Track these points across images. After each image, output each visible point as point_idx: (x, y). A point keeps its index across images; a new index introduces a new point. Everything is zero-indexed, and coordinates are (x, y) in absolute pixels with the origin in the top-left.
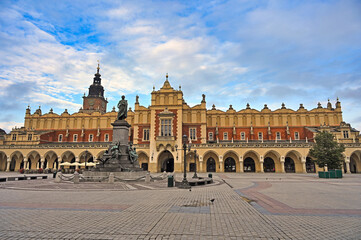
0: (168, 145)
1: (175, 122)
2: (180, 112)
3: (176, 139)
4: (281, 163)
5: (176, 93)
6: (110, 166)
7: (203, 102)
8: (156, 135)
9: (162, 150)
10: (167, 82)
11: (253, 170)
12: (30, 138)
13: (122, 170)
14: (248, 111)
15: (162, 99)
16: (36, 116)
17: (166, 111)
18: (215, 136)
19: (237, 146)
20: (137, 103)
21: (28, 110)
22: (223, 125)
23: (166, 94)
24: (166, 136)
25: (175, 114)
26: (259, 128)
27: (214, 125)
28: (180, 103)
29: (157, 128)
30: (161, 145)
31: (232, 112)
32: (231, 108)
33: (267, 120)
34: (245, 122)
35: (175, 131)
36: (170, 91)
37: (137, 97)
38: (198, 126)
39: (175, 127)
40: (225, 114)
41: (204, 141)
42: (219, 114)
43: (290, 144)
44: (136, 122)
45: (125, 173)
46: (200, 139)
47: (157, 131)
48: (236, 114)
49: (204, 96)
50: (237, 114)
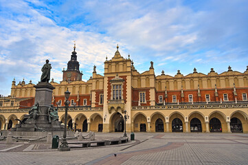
0: (119, 108)
1: (125, 87)
2: (129, 79)
3: (125, 102)
4: (226, 123)
5: (125, 61)
6: (26, 126)
7: (152, 68)
8: (109, 99)
9: (113, 112)
10: (117, 52)
11: (200, 130)
12: (12, 104)
13: (36, 130)
14: (195, 75)
15: (113, 67)
16: (20, 86)
17: (117, 78)
18: (164, 99)
19: (182, 108)
20: (95, 72)
21: (14, 82)
22: (172, 88)
23: (117, 63)
24: (117, 99)
25: (124, 80)
26: (206, 91)
27: (163, 89)
28: (129, 69)
29: (109, 93)
30: (112, 108)
31: (179, 76)
32: (179, 73)
33: (214, 82)
34: (192, 85)
35: (125, 95)
36: (121, 59)
37: (95, 67)
38: (147, 90)
39: (125, 91)
40: (173, 78)
41: (153, 104)
42: (168, 79)
43: (235, 105)
44: (94, 89)
45: (36, 133)
46: (149, 102)
47: (109, 96)
48: (183, 78)
49: (152, 63)
50: (185, 78)
